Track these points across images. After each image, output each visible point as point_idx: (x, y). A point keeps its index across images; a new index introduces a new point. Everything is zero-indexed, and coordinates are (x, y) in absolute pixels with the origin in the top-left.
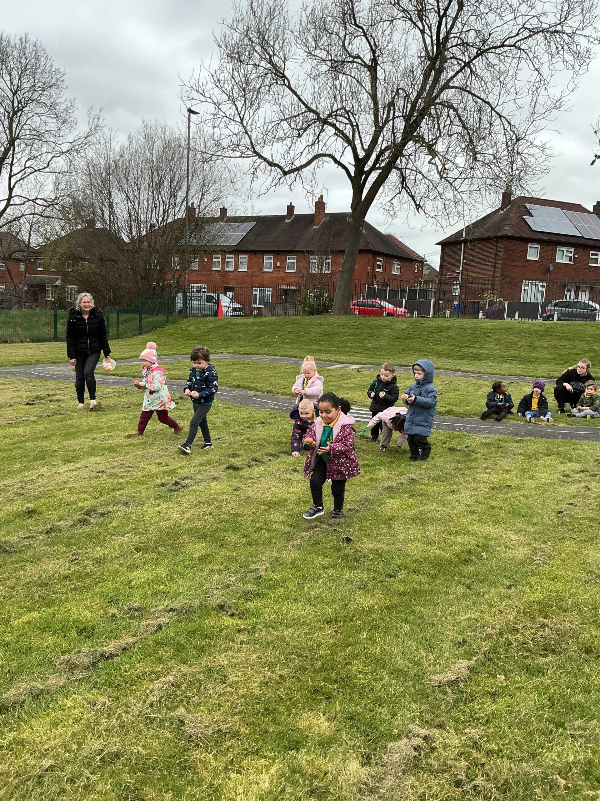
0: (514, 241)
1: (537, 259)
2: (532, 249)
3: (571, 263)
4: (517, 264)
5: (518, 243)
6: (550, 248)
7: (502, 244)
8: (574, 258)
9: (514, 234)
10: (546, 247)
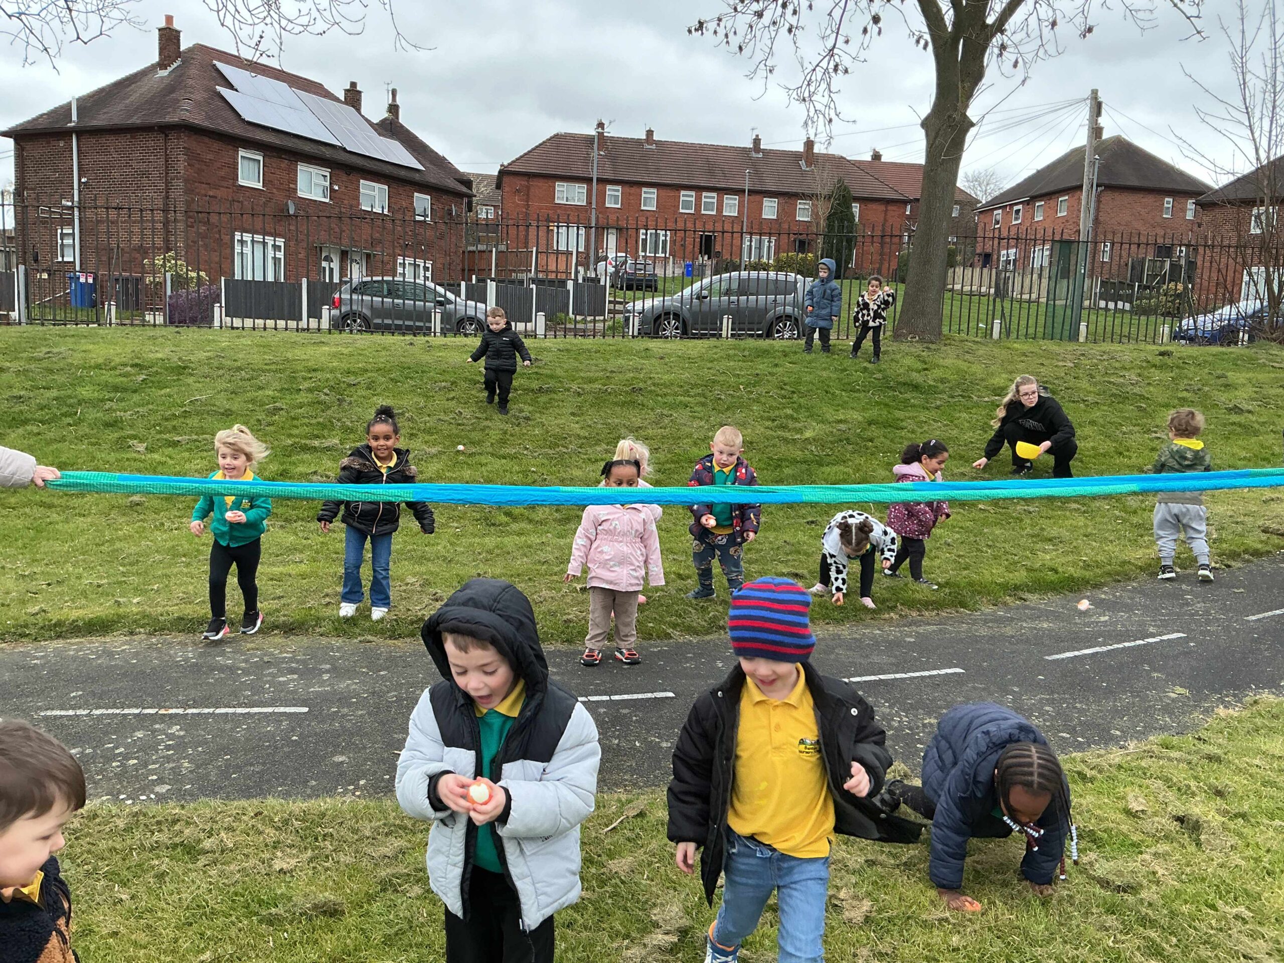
0: (206, 140)
1: (260, 186)
2: (246, 162)
3: (327, 200)
4: (218, 193)
5: (216, 145)
6: (284, 164)
7: (179, 145)
8: (332, 190)
9: (206, 124)
10: (275, 162)
